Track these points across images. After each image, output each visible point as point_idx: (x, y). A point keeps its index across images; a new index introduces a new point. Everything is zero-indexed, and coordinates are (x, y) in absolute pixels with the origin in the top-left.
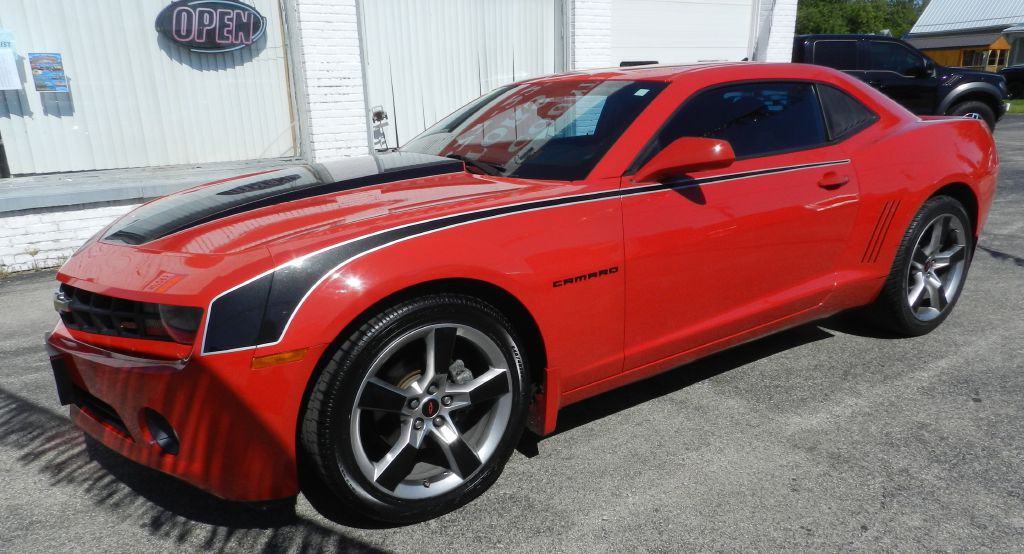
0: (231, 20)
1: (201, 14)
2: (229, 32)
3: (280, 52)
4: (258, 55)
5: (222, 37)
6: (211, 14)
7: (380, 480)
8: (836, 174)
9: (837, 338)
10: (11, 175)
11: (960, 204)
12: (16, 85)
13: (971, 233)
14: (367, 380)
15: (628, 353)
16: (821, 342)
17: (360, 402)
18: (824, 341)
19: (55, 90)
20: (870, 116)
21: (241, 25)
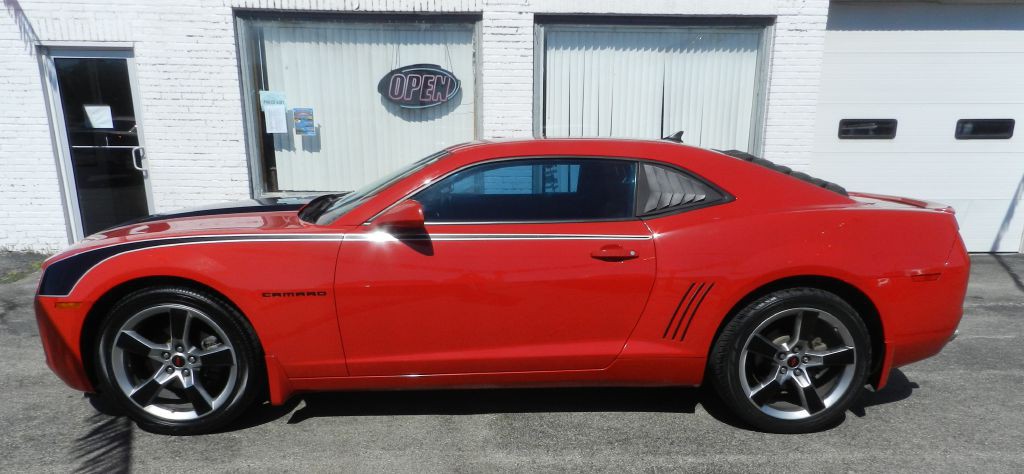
0: (432, 83)
1: (411, 78)
2: (430, 92)
3: (471, 108)
4: (453, 110)
5: (425, 96)
6: (418, 78)
7: (133, 396)
8: (621, 248)
9: (692, 415)
10: (281, 191)
11: (843, 301)
12: (283, 129)
13: (868, 336)
14: (122, 331)
15: (350, 361)
16: (668, 414)
17: (118, 345)
18: (672, 414)
19: (310, 134)
20: (717, 197)
21: (440, 87)
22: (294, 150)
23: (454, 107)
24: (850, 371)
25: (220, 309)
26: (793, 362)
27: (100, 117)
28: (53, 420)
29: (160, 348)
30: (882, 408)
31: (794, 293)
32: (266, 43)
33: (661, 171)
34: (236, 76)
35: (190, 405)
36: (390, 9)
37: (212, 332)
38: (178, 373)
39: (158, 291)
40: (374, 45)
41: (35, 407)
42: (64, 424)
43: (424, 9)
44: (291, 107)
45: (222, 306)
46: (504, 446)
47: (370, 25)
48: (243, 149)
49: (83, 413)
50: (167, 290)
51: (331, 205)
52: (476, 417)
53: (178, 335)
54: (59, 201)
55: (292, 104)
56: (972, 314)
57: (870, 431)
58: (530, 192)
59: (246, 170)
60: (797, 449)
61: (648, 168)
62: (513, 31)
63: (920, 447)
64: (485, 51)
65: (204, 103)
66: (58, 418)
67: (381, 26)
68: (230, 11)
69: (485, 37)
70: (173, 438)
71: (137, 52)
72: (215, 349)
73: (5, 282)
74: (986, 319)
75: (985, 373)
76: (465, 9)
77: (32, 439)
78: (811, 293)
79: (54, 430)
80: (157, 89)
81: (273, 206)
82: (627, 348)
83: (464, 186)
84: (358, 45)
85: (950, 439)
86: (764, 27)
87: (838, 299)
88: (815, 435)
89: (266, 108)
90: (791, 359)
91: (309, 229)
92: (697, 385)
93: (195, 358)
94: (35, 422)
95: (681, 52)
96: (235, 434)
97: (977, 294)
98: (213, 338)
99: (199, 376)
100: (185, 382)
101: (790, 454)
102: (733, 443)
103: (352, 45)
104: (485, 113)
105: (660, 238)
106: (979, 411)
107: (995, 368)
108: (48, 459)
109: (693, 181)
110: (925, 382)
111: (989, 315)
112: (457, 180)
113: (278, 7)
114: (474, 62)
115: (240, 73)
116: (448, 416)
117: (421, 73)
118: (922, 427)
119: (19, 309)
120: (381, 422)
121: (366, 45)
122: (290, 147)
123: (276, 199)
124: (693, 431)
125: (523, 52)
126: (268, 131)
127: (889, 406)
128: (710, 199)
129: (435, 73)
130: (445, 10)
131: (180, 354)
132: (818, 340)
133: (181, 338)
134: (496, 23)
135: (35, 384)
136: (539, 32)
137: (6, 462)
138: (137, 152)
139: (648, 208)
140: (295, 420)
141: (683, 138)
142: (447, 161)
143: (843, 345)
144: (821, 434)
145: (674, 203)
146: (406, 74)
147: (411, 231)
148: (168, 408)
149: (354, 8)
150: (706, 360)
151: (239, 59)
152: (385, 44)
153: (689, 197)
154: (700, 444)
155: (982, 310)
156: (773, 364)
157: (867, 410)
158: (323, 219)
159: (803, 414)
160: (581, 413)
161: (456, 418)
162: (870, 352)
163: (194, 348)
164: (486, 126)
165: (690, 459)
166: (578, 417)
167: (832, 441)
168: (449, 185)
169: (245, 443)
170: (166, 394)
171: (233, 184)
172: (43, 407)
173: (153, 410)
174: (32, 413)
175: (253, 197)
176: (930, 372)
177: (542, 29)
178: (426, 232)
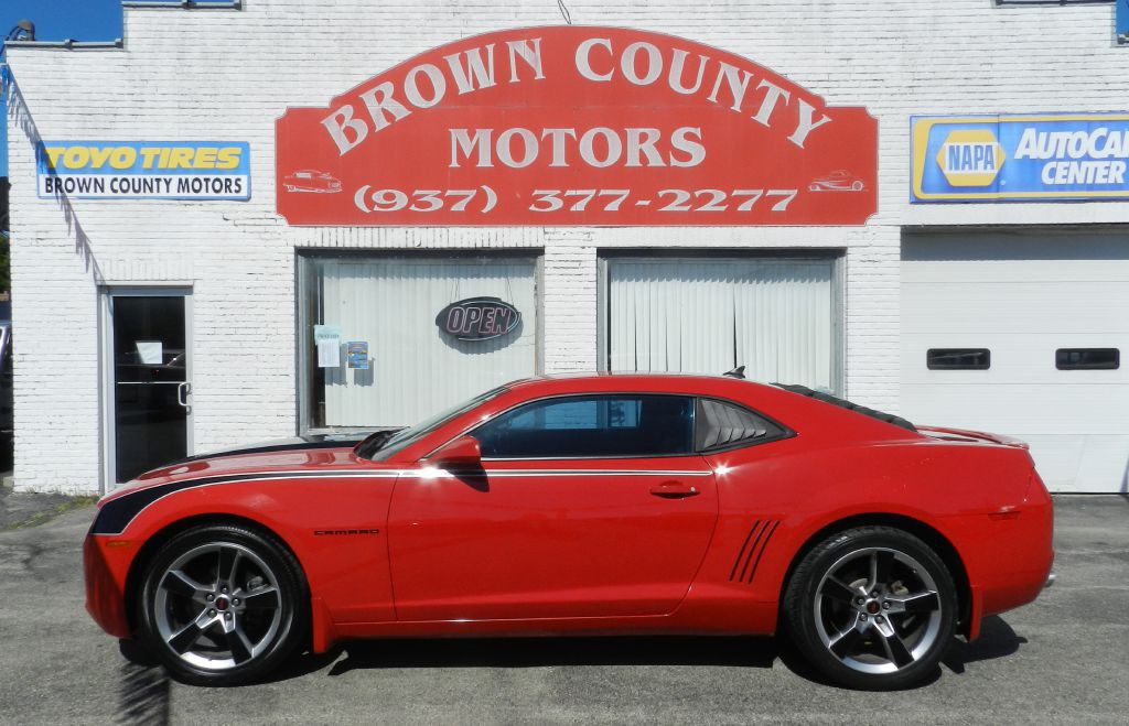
0: (492, 315)
1: (470, 311)
2: (489, 325)
3: (533, 339)
4: (513, 342)
5: (483, 328)
6: (477, 312)
7: (172, 642)
8: (681, 484)
9: (769, 669)
10: (328, 427)
11: (919, 541)
12: (336, 364)
13: (951, 579)
14: (169, 571)
15: (400, 604)
16: (743, 668)
17: (164, 585)
18: (748, 669)
19: (362, 368)
20: (778, 432)
21: (501, 321)
22: (346, 383)
23: (515, 338)
24: (936, 618)
25: (270, 547)
26: (874, 608)
27: (151, 353)
28: (82, 669)
29: (205, 589)
30: (983, 665)
31: (866, 532)
32: (326, 279)
33: (719, 406)
34: (293, 311)
35: (229, 653)
36: (451, 245)
37: (258, 571)
38: (220, 617)
39: (211, 528)
40: (434, 279)
41: (64, 656)
42: (93, 674)
43: (486, 245)
44: (345, 341)
45: (273, 544)
46: (561, 701)
47: (430, 261)
48: (293, 385)
49: (113, 663)
50: (218, 528)
51: (387, 441)
52: (531, 670)
53: (225, 576)
54: (96, 438)
55: (347, 338)
56: (1094, 562)
57: (968, 689)
58: (595, 427)
59: (294, 405)
60: (885, 708)
61: (706, 404)
62: (576, 264)
63: (1024, 707)
64: (546, 284)
65: (257, 338)
66: (87, 668)
67: (441, 261)
68: (293, 250)
69: (547, 271)
70: (207, 689)
71: (195, 290)
72: (260, 590)
73: (30, 525)
74: (1110, 567)
75: (1104, 627)
76: (527, 245)
77: (61, 690)
78: (883, 532)
79: (84, 680)
80: (212, 325)
81: (320, 443)
82: (693, 591)
83: (524, 421)
84: (418, 279)
85: (1059, 699)
86: (836, 258)
87: (913, 538)
88: (905, 693)
89: (320, 342)
90: (870, 605)
91: (366, 465)
92: (772, 634)
93: (240, 600)
94: (64, 673)
95: (751, 282)
96: (273, 686)
97: (1101, 541)
98: (259, 579)
99: (242, 620)
100: (227, 627)
101: (877, 713)
102: (814, 700)
103: (411, 279)
104: (546, 345)
105: (728, 475)
106: (1094, 669)
107: (1116, 622)
108: (78, 710)
109: (752, 416)
110: (1034, 637)
111: (1113, 563)
112: (515, 415)
113: (340, 245)
114: (536, 295)
115: (297, 308)
116: (501, 669)
117: (481, 305)
118: (1029, 685)
119: (45, 554)
120: (429, 674)
121: (426, 280)
122: (341, 380)
123: (323, 436)
124: (771, 687)
125: (586, 284)
126: (320, 366)
127: (993, 662)
128: (770, 434)
129: (494, 306)
130: (507, 245)
131: (224, 596)
132: (899, 583)
133: (227, 578)
134: (559, 258)
135: (62, 632)
136: (603, 267)
137: (33, 714)
138: (184, 387)
139: (707, 443)
140: (336, 672)
141: (745, 373)
142: (504, 397)
143: (926, 590)
144: (914, 691)
145: (734, 438)
146: (466, 307)
147: (466, 467)
148: (206, 656)
149: (416, 245)
150: (778, 604)
151: (297, 294)
152: (445, 278)
153: (749, 432)
154: (777, 702)
155: (1105, 557)
156: (852, 610)
157: (967, 666)
158: (377, 456)
159: (889, 668)
160: (646, 667)
161: (510, 670)
162: (955, 597)
163: (239, 590)
164: (547, 358)
165: (765, 717)
166: (643, 670)
167: (925, 699)
168: (507, 420)
169: (283, 695)
170: (203, 641)
171: (277, 420)
172: (72, 657)
173: (191, 658)
174: (60, 662)
175: (298, 435)
176: (1041, 625)
177: (606, 262)
178: (482, 468)
